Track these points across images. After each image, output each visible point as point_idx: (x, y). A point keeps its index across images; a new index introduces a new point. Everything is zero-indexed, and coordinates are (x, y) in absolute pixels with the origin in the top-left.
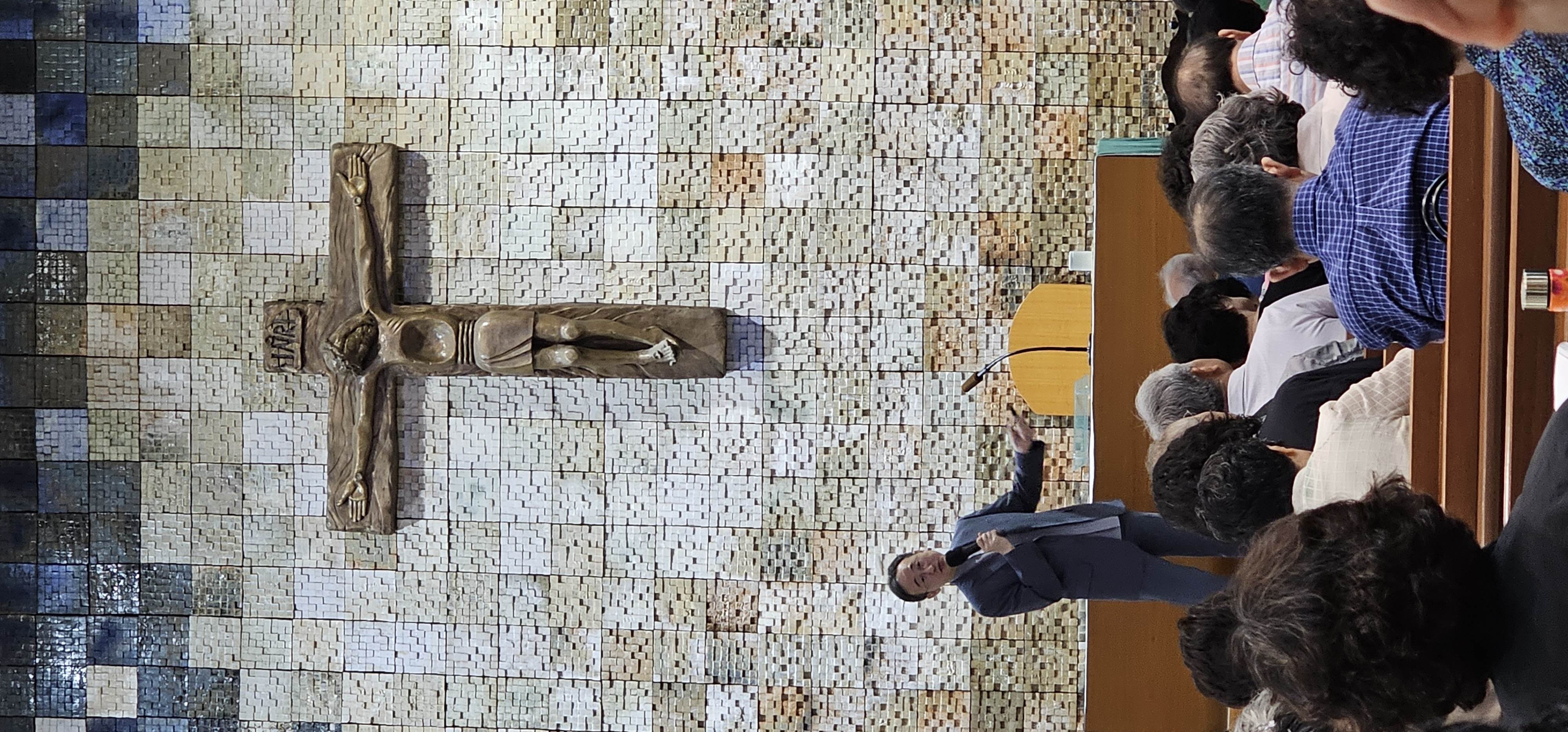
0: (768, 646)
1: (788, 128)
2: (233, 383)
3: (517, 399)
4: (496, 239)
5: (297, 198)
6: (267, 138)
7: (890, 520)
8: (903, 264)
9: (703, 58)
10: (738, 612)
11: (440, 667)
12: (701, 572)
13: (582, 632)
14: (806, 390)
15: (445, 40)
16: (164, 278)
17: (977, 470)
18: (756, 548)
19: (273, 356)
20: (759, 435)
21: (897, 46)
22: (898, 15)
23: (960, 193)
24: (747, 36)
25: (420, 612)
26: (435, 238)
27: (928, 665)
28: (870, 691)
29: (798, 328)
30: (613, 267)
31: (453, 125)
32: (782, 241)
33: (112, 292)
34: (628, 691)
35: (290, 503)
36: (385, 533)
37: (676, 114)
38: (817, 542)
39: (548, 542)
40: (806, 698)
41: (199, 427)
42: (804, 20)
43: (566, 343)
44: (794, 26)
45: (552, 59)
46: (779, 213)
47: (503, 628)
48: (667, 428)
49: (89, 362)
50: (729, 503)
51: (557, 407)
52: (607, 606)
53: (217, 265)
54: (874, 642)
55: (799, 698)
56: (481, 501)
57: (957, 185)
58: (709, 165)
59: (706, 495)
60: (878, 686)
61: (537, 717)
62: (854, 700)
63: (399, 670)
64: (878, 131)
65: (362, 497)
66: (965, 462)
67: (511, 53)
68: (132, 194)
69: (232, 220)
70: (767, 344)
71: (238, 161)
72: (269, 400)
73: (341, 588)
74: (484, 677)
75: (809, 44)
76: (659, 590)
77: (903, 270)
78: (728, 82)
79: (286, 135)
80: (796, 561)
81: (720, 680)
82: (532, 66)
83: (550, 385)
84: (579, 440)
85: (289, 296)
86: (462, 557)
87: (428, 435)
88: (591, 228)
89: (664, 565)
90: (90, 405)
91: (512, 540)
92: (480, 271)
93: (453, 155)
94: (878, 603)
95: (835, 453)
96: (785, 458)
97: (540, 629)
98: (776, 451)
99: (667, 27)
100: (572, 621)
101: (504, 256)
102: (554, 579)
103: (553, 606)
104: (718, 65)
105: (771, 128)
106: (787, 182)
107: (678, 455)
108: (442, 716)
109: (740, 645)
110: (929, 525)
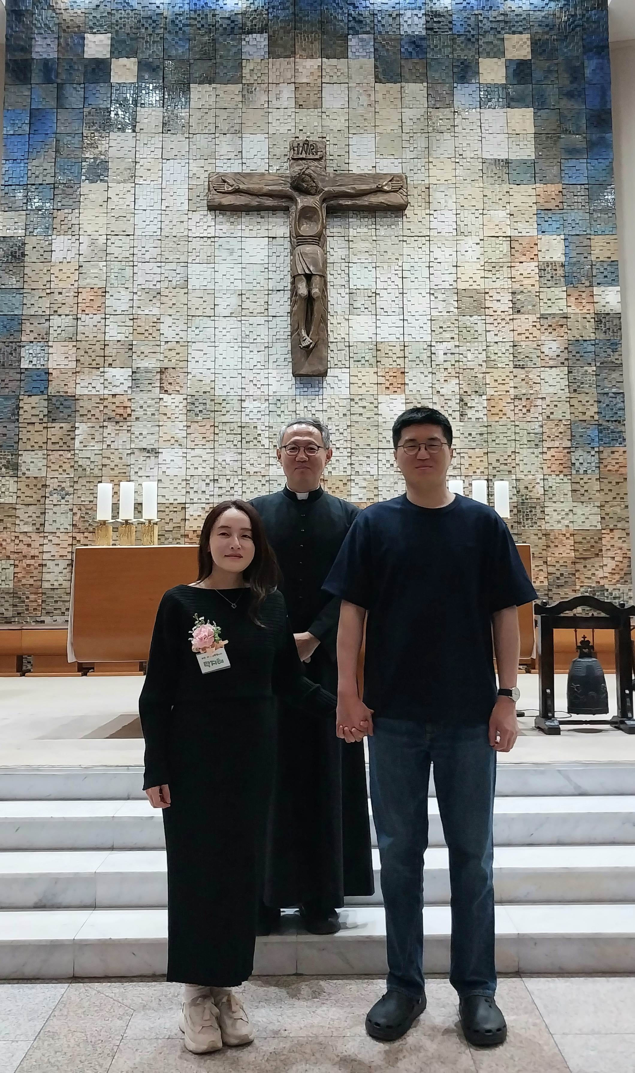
0: (153, 399)
2: (283, 129)
3: (278, 272)
4: (359, 261)
5: (378, 160)
6: (408, 145)
7: (220, 460)
8: (351, 464)
9: (453, 363)
10: (170, 384)
11: (138, 232)
12: (191, 365)
13: (158, 305)
14: (286, 417)
15: (459, 233)
16: (335, 96)
18: (205, 392)
19: (299, 144)
20: (263, 394)
21: (462, 460)
22: (478, 460)
23: (388, 492)
24: (465, 384)
25: (167, 222)
26: (359, 230)
28: (129, 452)
29: (317, 412)
30: (346, 319)
31: (416, 238)
32: (361, 403)
33: (328, 70)
34: (127, 328)
35: (222, 158)
36: (208, 206)
37: (424, 349)
38: (208, 423)
39: (205, 288)
40: (126, 419)
41: (261, 112)
42: (475, 412)
43: (309, 292)
44: (471, 407)
45: (451, 287)
46: (375, 402)
47: (159, 264)
48: (265, 347)
49: (292, 59)
50: (227, 379)
51: (275, 293)
52: (173, 317)
53: (343, 121)
54: (156, 453)
55: (125, 416)
56: (225, 254)
57: (392, 491)
58: (399, 367)
59: (231, 367)
60: (132, 455)
61: (113, 282)
62: (124, 443)
63: (136, 212)
65: (226, 189)
67: (454, 266)
68: (378, 80)
69: (366, 128)
70: (309, 397)
71: (395, 131)
72: (275, 146)
73: (179, 182)
74: (133, 254)
75: (462, 415)
76: (181, 343)
77: (348, 464)
78: (441, 375)
79: (410, 155)
80: (198, 413)
81: (134, 375)
82: (446, 277)
83: (286, 289)
84: (258, 303)
85: (329, 157)
86: (196, 244)
87: (259, 227)
88: (365, 308)
89: (194, 346)
90: (271, 60)
91: (205, 269)
92: (342, 253)
93: (401, 238)
94: (176, 455)
95: (255, 432)
96: (251, 406)
97: (159, 283)
98: (254, 402)
99: (468, 344)
100: (164, 299)
101: (351, 265)
102: (186, 290)
103: (172, 290)
104: (449, 371)
105: (418, 397)
106: (390, 405)
107: (252, 353)
108: (113, 233)
109: (153, 385)
110: (217, 480)
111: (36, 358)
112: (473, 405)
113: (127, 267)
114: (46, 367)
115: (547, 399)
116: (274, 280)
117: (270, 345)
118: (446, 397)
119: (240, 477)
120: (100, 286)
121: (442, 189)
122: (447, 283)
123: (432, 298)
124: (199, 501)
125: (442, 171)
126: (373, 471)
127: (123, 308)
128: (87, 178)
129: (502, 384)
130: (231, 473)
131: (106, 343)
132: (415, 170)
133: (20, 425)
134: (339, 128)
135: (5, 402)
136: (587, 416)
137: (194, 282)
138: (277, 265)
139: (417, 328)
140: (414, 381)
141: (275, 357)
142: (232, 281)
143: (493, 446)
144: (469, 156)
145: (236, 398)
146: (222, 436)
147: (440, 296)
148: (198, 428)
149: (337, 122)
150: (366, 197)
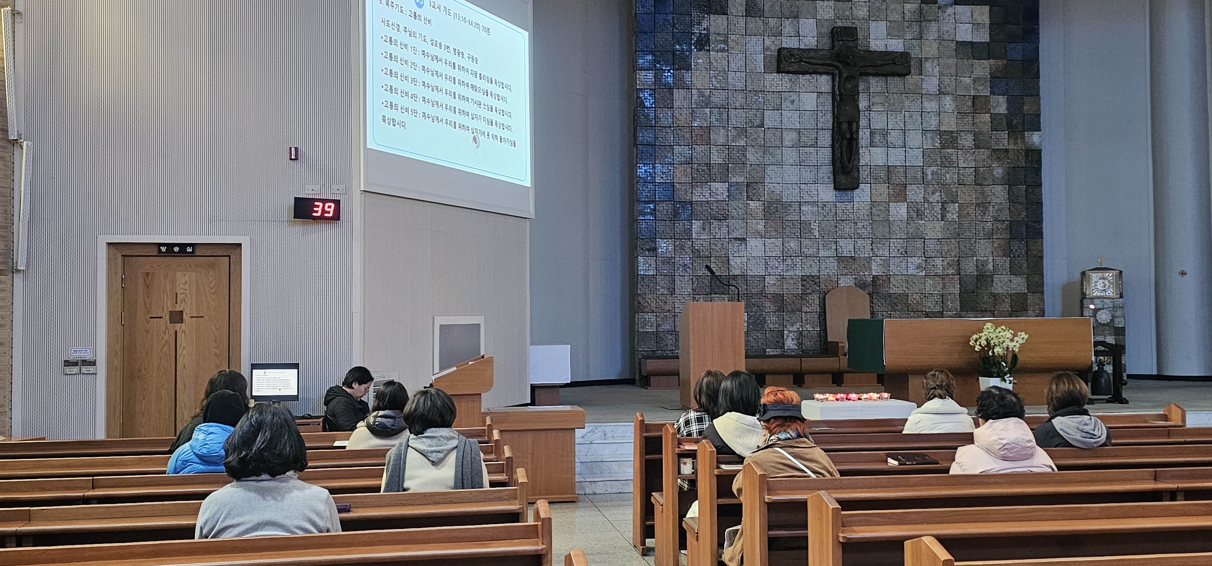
0: (743, 204)
1: (915, 209)
2: (826, 16)
3: (824, 117)
4: (876, 110)
5: (888, 41)
6: (908, 30)
7: (787, 246)
8: (872, 249)
9: (937, 181)
10: (754, 193)
11: (731, 87)
12: (767, 180)
13: (745, 138)
14: (830, 217)
15: (941, 93)
17: (805, 276)
18: (776, 200)
20: (814, 201)
21: (942, 247)
22: (953, 247)
23: (896, 269)
24: (944, 195)
25: (750, 81)
26: (876, 88)
27: (738, 260)
28: (728, 240)
29: (850, 214)
30: (869, 150)
31: (913, 95)
32: (878, 208)
34: (725, 155)
35: (786, 35)
37: (919, 171)
38: (779, 221)
39: (775, 127)
40: (725, 217)
41: (812, 3)
42: (950, 214)
44: (948, 211)
45: (936, 129)
46: (887, 207)
47: (745, 110)
48: (815, 169)
50: (791, 190)
51: (822, 131)
52: (755, 147)
53: (865, 11)
54: (745, 241)
55: (725, 215)
56: (789, 104)
57: (898, 267)
58: (902, 183)
59: (794, 182)
60: (730, 243)
61: (714, 122)
62: (724, 235)
63: (729, 72)
64: (915, 240)
65: (793, 61)
66: (807, 272)
67: (938, 115)
69: (880, 17)
70: (845, 203)
71: (900, 20)
72: (821, 28)
73: (757, 53)
74: (729, 103)
75: (942, 217)
76: (760, 166)
77: (870, 249)
78: (930, 189)
79: (909, 37)
80: (772, 214)
81: (730, 187)
82: (933, 122)
84: (810, 138)
86: (769, 96)
87: (811, 85)
88: (880, 142)
89: (769, 168)
91: (775, 114)
93: (904, 95)
94: (758, 242)
95: (809, 227)
96: (807, 209)
97: (745, 124)
98: (809, 207)
99: (947, 168)
100: (749, 135)
101: (871, 112)
102: (763, 129)
103: (754, 128)
104: (935, 186)
105: (915, 204)
106: (898, 209)
107: (806, 173)
108: (714, 88)
109: (742, 194)
111: (665, 176)
112: (950, 209)
113: (724, 112)
114: (672, 181)
115: (996, 207)
116: (821, 123)
117: (819, 167)
118: (933, 204)
119: (800, 258)
120: (706, 125)
121: (930, 61)
122: (933, 126)
123: (924, 137)
124: (774, 274)
125: (930, 49)
126: (887, 254)
127: (721, 141)
128: (696, 47)
129: (968, 195)
130: (794, 255)
131: (711, 165)
132: (913, 48)
133: (657, 221)
134: (863, 16)
135: (646, 206)
136: (1020, 219)
137: (768, 123)
138: (823, 112)
139: (915, 157)
140: (913, 193)
141: (822, 175)
142: (793, 122)
143: (963, 237)
144: (947, 38)
145: (797, 203)
146: (788, 229)
147: (929, 135)
148: (772, 224)
149: (862, 12)
150: (884, 68)
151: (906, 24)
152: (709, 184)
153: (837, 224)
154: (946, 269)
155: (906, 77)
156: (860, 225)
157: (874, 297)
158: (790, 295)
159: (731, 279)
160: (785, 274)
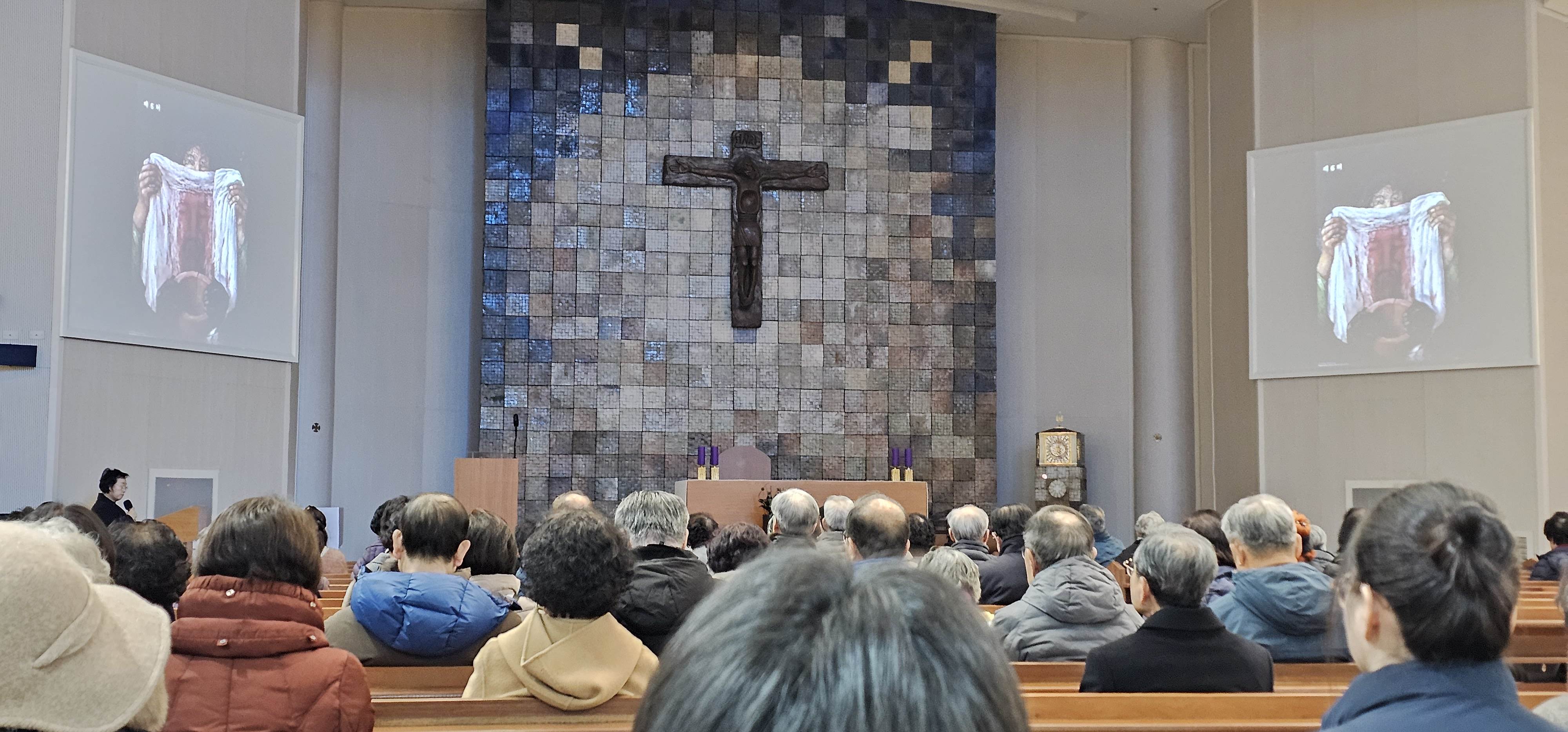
0: (616, 344)
1: (833, 353)
2: (726, 117)
4: (787, 231)
5: (803, 147)
6: (828, 135)
7: (671, 396)
9: (863, 319)
10: (630, 331)
11: (604, 202)
12: (648, 316)
14: (726, 360)
15: (869, 211)
16: (769, 89)
17: (692, 433)
20: (706, 341)
21: (868, 400)
22: (881, 399)
23: (808, 426)
24: (871, 337)
25: (628, 194)
27: (609, 413)
28: (596, 388)
29: (751, 358)
30: (777, 281)
31: (834, 214)
32: (787, 351)
33: (763, 66)
34: (595, 283)
35: (674, 139)
37: (839, 307)
38: (661, 365)
39: (659, 250)
40: (593, 360)
41: (707, 101)
42: (878, 360)
44: (876, 357)
45: (862, 256)
46: (799, 350)
47: (621, 230)
48: (709, 302)
49: (734, 56)
50: (677, 328)
51: (717, 255)
52: (633, 275)
53: (775, 112)
54: (618, 389)
55: (593, 357)
56: (676, 222)
57: (811, 424)
58: (818, 321)
59: (681, 318)
60: (598, 391)
61: (582, 243)
62: (592, 381)
63: (602, 184)
64: (833, 391)
66: (696, 428)
67: (864, 239)
68: (805, 77)
69: (794, 119)
70: (745, 344)
71: (819, 123)
72: (718, 132)
73: (638, 160)
74: (600, 221)
75: (868, 363)
76: (639, 297)
77: (776, 402)
78: (854, 329)
79: (830, 143)
80: (653, 355)
81: (600, 323)
82: (858, 248)
84: (703, 265)
86: (652, 213)
87: (705, 200)
88: (792, 271)
89: (650, 300)
90: (715, 55)
91: (660, 235)
92: (774, 223)
93: (822, 214)
95: (699, 373)
96: (697, 352)
97: (621, 246)
98: (700, 348)
99: (875, 304)
101: (779, 234)
102: (643, 252)
103: (632, 252)
104: (859, 325)
105: (833, 347)
106: (812, 353)
107: (697, 307)
108: (582, 202)
111: (517, 308)
112: (878, 354)
113: (595, 232)
114: (527, 314)
115: (937, 352)
116: (717, 246)
117: (713, 300)
118: (857, 348)
119: (687, 411)
120: (572, 247)
121: (856, 173)
122: (858, 252)
123: (846, 265)
124: (654, 430)
125: (857, 158)
126: (797, 408)
127: (591, 266)
128: (561, 152)
129: (900, 337)
130: (680, 407)
131: (577, 295)
132: (834, 157)
133: (506, 364)
134: (772, 118)
135: (493, 344)
136: (967, 366)
137: (649, 246)
138: (720, 233)
139: (834, 289)
140: (831, 333)
141: (717, 309)
142: (682, 245)
143: (893, 388)
144: (878, 146)
145: (684, 344)
146: (672, 377)
147: (853, 263)
148: (653, 368)
149: (770, 112)
150: (793, 181)
151: (827, 127)
152: (574, 318)
153: (735, 370)
154: (871, 427)
155: (826, 192)
156: (763, 372)
157: (779, 460)
158: (673, 457)
159: (598, 436)
160: (667, 430)
